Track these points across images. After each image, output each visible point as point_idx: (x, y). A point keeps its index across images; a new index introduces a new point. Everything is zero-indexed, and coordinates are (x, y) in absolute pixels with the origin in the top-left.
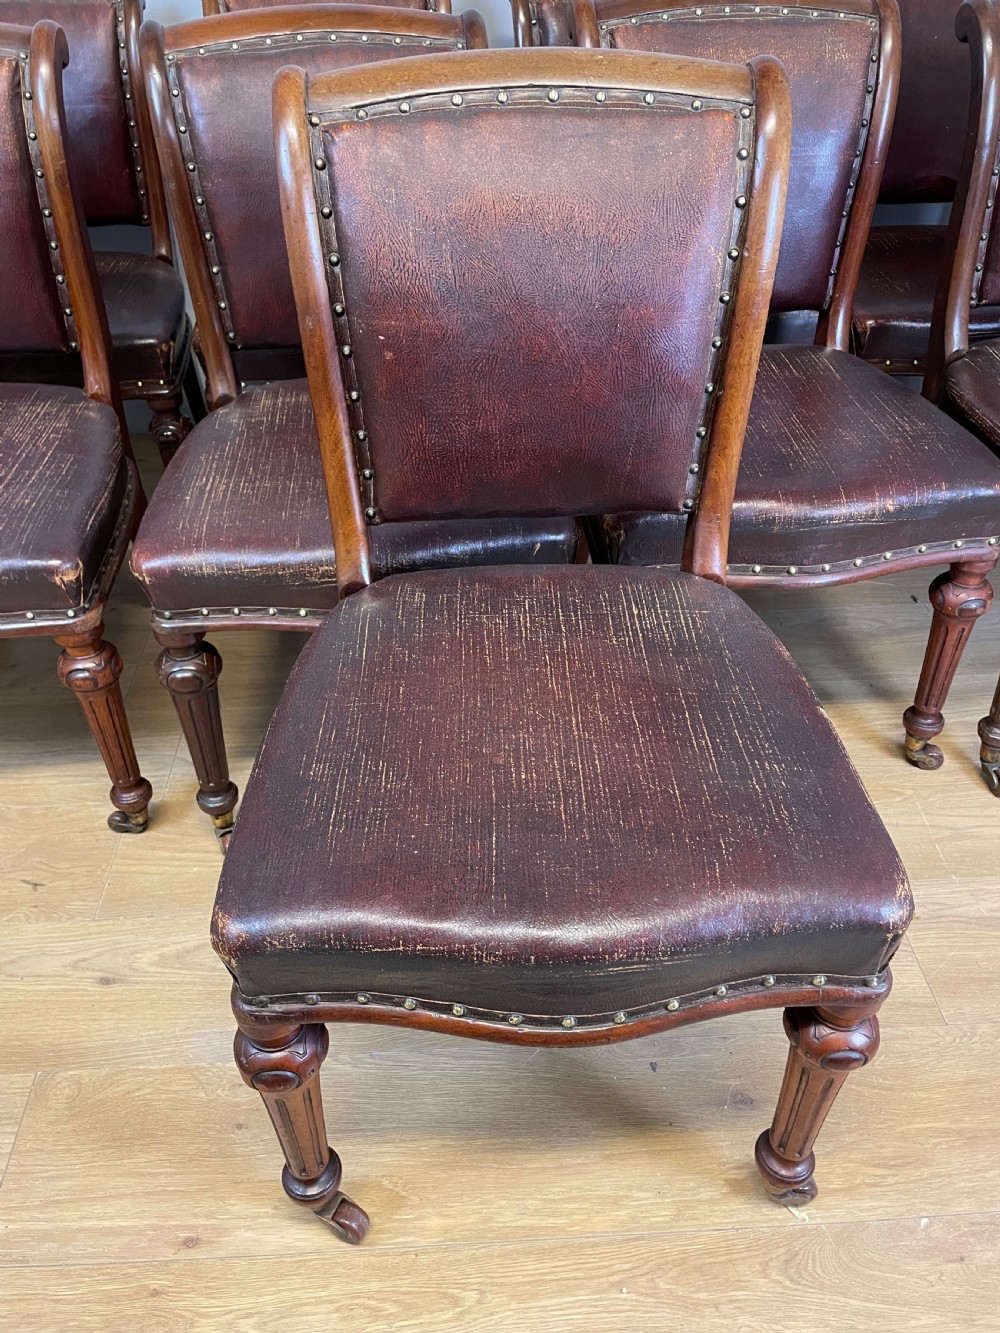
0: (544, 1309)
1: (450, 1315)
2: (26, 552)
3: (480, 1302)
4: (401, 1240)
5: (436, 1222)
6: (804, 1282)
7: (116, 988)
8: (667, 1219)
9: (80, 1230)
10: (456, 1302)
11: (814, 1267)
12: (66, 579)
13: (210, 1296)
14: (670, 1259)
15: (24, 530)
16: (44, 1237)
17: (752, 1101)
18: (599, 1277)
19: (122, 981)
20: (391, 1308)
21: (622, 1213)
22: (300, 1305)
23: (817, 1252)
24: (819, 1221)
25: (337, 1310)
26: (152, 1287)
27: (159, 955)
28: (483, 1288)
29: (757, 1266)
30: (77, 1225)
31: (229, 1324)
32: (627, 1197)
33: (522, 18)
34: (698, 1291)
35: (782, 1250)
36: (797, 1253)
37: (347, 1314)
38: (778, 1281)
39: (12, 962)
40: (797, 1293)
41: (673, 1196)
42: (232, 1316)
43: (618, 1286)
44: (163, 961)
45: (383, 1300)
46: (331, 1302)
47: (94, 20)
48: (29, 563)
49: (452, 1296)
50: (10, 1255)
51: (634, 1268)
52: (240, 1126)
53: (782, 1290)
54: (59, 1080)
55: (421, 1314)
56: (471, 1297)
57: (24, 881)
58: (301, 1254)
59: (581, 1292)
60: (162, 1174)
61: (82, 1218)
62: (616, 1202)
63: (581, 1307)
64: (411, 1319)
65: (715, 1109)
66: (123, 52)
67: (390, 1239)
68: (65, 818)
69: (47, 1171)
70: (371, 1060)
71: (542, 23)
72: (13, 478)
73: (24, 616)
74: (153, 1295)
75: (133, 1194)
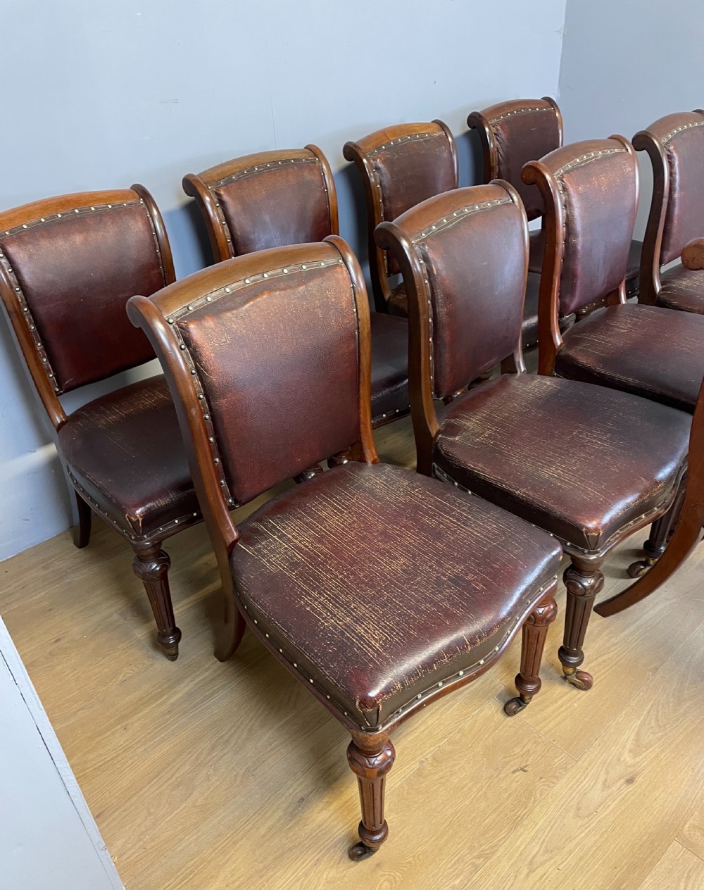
7: (639, 780)
19: (637, 774)
39: (578, 809)
44: (636, 752)
57: (514, 772)
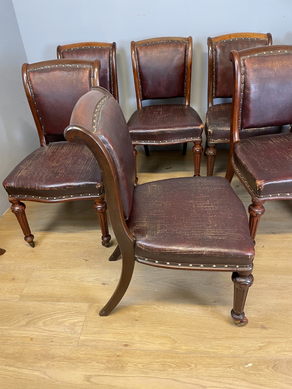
0: (211, 370)
1: (188, 369)
2: (91, 181)
3: (195, 367)
4: (176, 350)
5: (184, 347)
6: (278, 371)
7: (106, 286)
8: (243, 353)
9: (100, 340)
10: (190, 366)
11: (281, 368)
12: (98, 187)
13: (131, 358)
14: (243, 362)
15: (90, 175)
16: (93, 341)
17: (266, 328)
18: (225, 365)
19: (107, 284)
20: (174, 366)
21: (231, 351)
22: (152, 362)
23: (282, 365)
24: (283, 358)
25: (161, 365)
26: (118, 354)
27: (116, 279)
28: (196, 364)
29: (266, 367)
30: (100, 339)
31: (136, 365)
32: (233, 347)
33: (210, 48)
34: (251, 371)
35: (272, 364)
36: (276, 365)
37: (163, 366)
38: (271, 371)
39: (82, 278)
40: (276, 374)
41: (244, 348)
42: (136, 363)
43: (230, 367)
45: (172, 364)
46: (160, 362)
47: (105, 53)
48: (91, 183)
49: (188, 365)
50: (85, 344)
51: (234, 364)
52: (136, 320)
53: (272, 373)
54: (94, 305)
55: (181, 368)
56: (193, 366)
57: (84, 259)
58: (152, 351)
59: (221, 368)
60: (119, 329)
61: (101, 337)
62: (230, 348)
63: (221, 371)
64: (179, 368)
65: (256, 329)
66: (111, 60)
67: (173, 350)
68: (92, 245)
69: (93, 326)
70: (168, 308)
71: (216, 50)
72: (86, 163)
73: (88, 195)
74: (118, 356)
75: (112, 333)
